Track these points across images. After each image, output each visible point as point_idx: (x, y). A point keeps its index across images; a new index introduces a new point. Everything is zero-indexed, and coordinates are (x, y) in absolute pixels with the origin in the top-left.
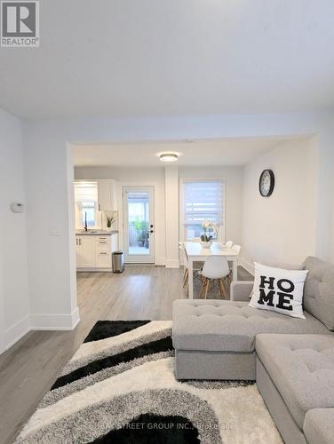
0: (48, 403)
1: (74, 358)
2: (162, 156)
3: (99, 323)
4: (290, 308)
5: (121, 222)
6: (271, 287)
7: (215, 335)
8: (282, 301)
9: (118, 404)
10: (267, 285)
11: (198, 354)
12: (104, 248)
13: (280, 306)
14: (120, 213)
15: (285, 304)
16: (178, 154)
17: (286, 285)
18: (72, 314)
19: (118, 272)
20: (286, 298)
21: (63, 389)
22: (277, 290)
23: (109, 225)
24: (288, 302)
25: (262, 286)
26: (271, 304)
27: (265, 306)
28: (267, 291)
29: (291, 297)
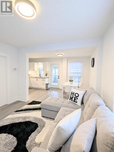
0: (12, 114)
1: (23, 107)
2: (58, 55)
3: (33, 101)
4: (77, 102)
5: (50, 75)
6: (73, 95)
7: (50, 105)
8: (75, 99)
9: (25, 118)
10: (72, 94)
11: (47, 110)
12: (43, 82)
13: (74, 101)
14: (50, 72)
15: (75, 101)
16: (63, 54)
17: (77, 95)
18: (26, 98)
19: (47, 90)
20: (76, 99)
21: (16, 113)
22: (74, 96)
23: (46, 76)
24: (76, 100)
25: (71, 95)
26: (72, 100)
27: (71, 101)
28: (72, 96)
29: (77, 99)
